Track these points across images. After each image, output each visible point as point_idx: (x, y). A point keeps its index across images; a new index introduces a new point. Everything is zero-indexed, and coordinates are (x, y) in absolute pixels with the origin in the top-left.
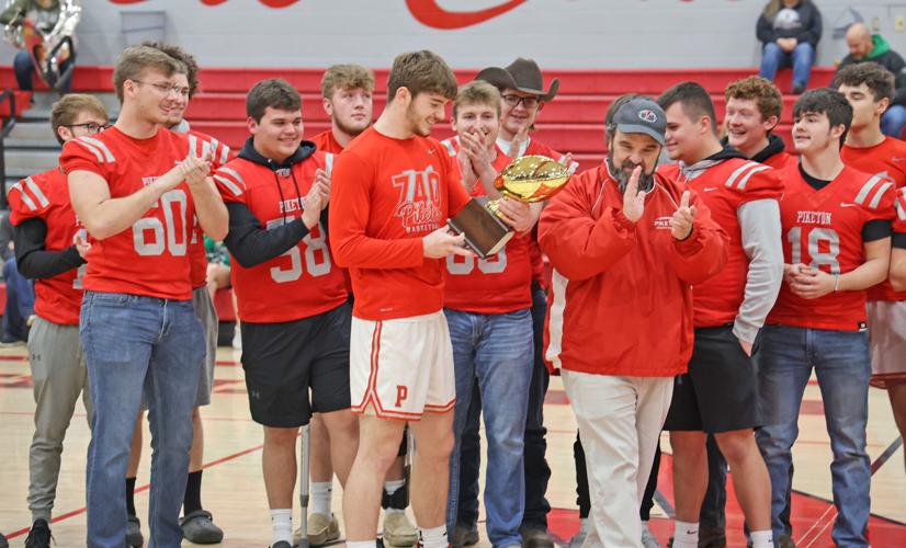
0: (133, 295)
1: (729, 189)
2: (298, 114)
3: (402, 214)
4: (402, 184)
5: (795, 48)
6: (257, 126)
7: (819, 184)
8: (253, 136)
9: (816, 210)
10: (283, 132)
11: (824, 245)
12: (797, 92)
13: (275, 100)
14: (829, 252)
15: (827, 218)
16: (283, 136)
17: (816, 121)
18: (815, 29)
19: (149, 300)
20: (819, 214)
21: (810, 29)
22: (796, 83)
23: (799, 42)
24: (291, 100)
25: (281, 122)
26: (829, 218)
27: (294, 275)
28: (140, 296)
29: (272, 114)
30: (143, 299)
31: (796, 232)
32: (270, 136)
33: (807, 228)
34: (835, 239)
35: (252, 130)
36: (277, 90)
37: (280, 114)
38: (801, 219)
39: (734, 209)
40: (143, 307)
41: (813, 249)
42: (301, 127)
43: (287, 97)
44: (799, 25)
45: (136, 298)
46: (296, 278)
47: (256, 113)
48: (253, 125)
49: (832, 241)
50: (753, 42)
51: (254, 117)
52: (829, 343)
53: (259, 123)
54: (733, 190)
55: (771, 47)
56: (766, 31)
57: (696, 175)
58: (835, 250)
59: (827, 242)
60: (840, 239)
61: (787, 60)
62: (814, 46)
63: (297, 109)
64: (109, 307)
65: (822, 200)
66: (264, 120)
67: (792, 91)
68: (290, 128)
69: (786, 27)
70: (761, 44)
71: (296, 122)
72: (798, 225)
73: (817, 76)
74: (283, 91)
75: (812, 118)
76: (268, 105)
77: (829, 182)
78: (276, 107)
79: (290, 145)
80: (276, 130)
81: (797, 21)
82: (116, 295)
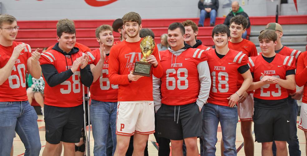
0: (10, 102)
1: (194, 58)
2: (74, 35)
3: (128, 67)
4: (129, 57)
5: (210, 11)
6: (60, 39)
7: (221, 56)
8: (58, 42)
9: (220, 66)
10: (68, 41)
11: (224, 78)
12: (212, 26)
13: (66, 30)
14: (225, 80)
15: (224, 68)
16: (68, 43)
17: (224, 36)
18: (217, 5)
19: (16, 103)
20: (221, 67)
21: (215, 5)
22: (211, 23)
23: (212, 9)
24: (71, 30)
25: (67, 38)
26: (225, 69)
27: (68, 92)
28: (13, 102)
29: (65, 35)
30: (14, 103)
31: (214, 73)
32: (64, 42)
33: (217, 72)
34: (226, 75)
35: (58, 40)
36: (67, 27)
37: (67, 35)
38: (215, 69)
39: (196, 65)
40: (14, 105)
41: (220, 78)
42: (75, 40)
43: (70, 29)
44: (212, 4)
45: (12, 102)
46: (69, 93)
47: (60, 34)
48: (58, 39)
49: (226, 76)
50: (197, 9)
51: (59, 36)
52: (224, 110)
53: (60, 38)
54: (196, 59)
55: (203, 11)
56: (201, 6)
57: (179, 54)
58: (227, 79)
59: (224, 77)
60: (229, 75)
61: (208, 15)
62: (217, 11)
63: (73, 33)
64: (3, 107)
65: (223, 62)
66: (62, 37)
67: (210, 25)
68: (71, 40)
69: (208, 4)
70: (200, 10)
71: (73, 38)
72: (215, 71)
73: (218, 20)
74: (68, 27)
75: (223, 34)
76: (63, 32)
77: (224, 56)
78: (66, 33)
79: (71, 46)
80: (65, 40)
81: (211, 3)
82: (5, 103)
